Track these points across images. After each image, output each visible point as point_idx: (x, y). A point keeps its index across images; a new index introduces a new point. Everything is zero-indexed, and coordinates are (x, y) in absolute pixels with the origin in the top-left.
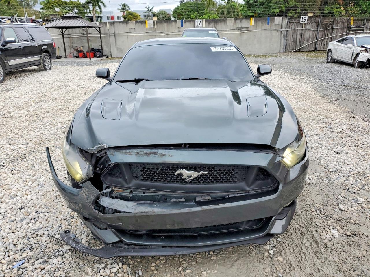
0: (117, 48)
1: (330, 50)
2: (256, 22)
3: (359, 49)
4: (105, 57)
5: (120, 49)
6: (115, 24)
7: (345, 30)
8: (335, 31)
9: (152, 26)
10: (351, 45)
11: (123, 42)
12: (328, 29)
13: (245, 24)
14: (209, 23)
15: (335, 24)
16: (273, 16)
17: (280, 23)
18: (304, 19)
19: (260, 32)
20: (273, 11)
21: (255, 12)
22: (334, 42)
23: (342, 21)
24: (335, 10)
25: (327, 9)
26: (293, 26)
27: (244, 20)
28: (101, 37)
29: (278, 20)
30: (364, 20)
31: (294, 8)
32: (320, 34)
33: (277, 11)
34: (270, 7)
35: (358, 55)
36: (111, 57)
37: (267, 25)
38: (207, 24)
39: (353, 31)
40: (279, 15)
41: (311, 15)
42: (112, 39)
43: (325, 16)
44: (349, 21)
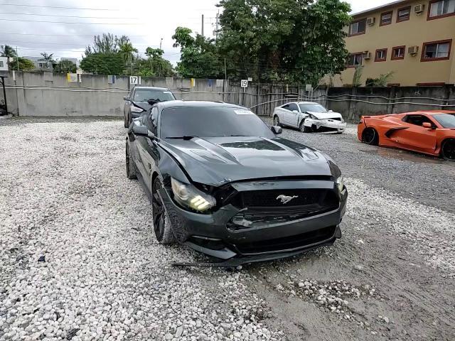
0: (28, 104)
1: (276, 116)
2: (197, 83)
3: (304, 115)
4: (10, 116)
5: (31, 105)
6: (25, 75)
7: (282, 97)
8: (273, 97)
9: (76, 80)
10: (296, 111)
11: (36, 97)
12: (267, 95)
13: (185, 84)
14: (146, 81)
15: (273, 90)
16: (214, 78)
17: (222, 86)
18: (244, 83)
19: (202, 94)
20: (213, 73)
21: (194, 72)
22: (280, 108)
23: (279, 88)
24: (271, 76)
25: (264, 76)
26: (234, 89)
27: (184, 81)
28: (4, 89)
29: (219, 82)
30: (297, 87)
31: (234, 71)
32: (260, 98)
33: (218, 73)
34: (209, 69)
35: (303, 120)
36: (18, 115)
37: (209, 87)
38: (144, 81)
39: (289, 97)
40: (220, 78)
41: (250, 79)
42: (20, 93)
43: (263, 81)
44: (284, 88)
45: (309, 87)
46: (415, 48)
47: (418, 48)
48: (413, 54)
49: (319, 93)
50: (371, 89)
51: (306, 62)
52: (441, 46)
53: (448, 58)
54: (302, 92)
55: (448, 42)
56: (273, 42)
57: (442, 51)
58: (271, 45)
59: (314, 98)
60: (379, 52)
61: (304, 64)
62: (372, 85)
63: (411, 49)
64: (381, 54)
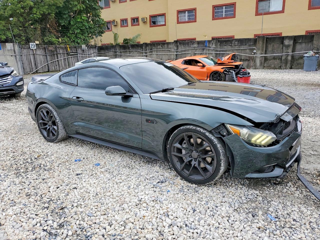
7: (66, 55)
8: (59, 55)
12: (54, 54)
15: (58, 50)
16: (3, 42)
17: (13, 48)
18: (33, 45)
23: (62, 48)
25: (46, 39)
26: (25, 51)
30: (76, 48)
39: (71, 55)
40: (8, 42)
41: (37, 42)
44: (66, 48)
45: (84, 46)
46: (145, 19)
47: (146, 18)
48: (145, 22)
49: (92, 51)
50: (130, 46)
51: (78, 28)
52: (160, 17)
53: (165, 25)
54: (79, 51)
55: (163, 15)
56: (50, 11)
57: (161, 21)
58: (49, 14)
59: (89, 55)
60: (122, 21)
61: (77, 29)
62: (127, 43)
63: (143, 19)
64: (124, 22)
